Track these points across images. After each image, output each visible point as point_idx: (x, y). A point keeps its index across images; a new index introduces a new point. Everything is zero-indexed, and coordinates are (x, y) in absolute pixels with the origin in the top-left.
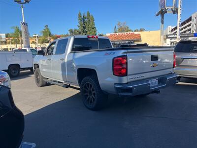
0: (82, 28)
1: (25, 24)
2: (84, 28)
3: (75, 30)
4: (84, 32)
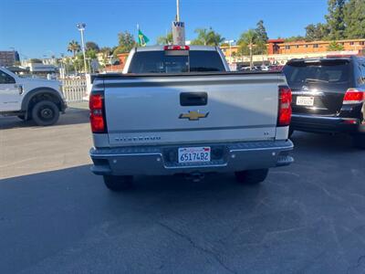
0: (335, 20)
1: (180, 25)
2: (340, 20)
3: (319, 26)
4: (337, 29)
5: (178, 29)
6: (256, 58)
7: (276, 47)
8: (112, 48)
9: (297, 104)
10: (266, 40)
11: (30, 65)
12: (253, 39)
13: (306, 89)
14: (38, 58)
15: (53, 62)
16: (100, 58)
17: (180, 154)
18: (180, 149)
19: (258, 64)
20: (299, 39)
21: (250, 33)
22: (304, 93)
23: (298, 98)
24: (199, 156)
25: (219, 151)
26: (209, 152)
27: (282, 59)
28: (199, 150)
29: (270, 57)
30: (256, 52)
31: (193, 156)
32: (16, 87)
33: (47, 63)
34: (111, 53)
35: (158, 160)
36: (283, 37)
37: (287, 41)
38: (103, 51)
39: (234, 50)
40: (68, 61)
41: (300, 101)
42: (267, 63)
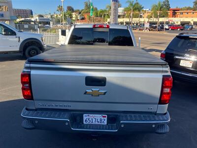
5: (114, 4)
6: (161, 20)
7: (174, 13)
8: (80, 10)
9: (180, 65)
10: (169, 9)
11: (37, 18)
12: (161, 8)
13: (188, 55)
14: (41, 14)
15: (49, 17)
16: (74, 16)
17: (85, 118)
18: (84, 115)
19: (162, 23)
20: (189, 8)
21: (159, 4)
22: (186, 58)
23: (182, 61)
24: (99, 120)
25: (113, 118)
26: (106, 119)
27: (177, 21)
28: (99, 117)
29: (170, 19)
30: (162, 15)
31: (94, 120)
32: (16, 37)
33: (46, 17)
34: (80, 13)
35: (67, 124)
36: (180, 7)
37: (181, 9)
38: (76, 12)
39: (148, 14)
40: (57, 17)
41: (183, 63)
42: (167, 23)
